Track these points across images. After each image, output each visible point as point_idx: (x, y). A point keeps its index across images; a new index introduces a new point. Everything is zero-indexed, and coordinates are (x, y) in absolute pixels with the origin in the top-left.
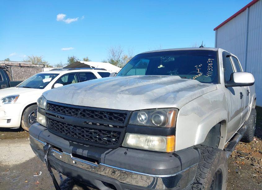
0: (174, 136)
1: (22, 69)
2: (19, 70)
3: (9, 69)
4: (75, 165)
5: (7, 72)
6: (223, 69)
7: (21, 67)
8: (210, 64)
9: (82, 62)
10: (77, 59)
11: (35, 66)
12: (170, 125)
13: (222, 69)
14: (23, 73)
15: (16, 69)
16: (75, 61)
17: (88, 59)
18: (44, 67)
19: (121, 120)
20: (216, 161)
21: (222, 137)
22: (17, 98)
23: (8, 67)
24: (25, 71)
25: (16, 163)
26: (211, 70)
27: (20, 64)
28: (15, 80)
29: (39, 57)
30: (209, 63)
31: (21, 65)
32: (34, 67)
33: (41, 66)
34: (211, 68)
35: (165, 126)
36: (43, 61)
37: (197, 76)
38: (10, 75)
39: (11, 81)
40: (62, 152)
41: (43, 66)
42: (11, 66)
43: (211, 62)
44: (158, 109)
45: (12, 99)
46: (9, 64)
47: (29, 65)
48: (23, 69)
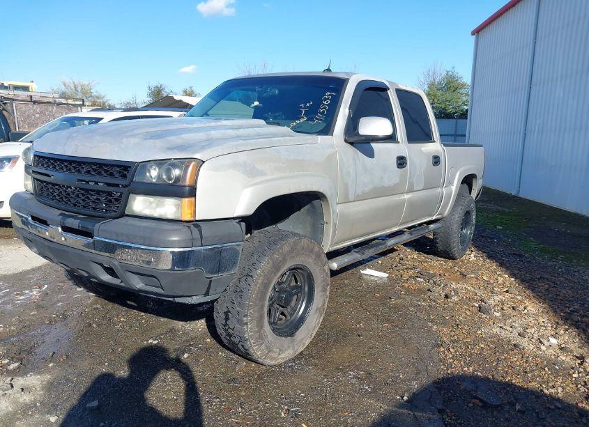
0: (193, 199)
1: (35, 106)
2: (29, 110)
3: (8, 107)
4: (65, 243)
5: (5, 113)
6: (347, 111)
7: (35, 102)
8: (325, 103)
9: (177, 98)
10: (169, 91)
11: (63, 101)
12: (188, 181)
13: (344, 112)
14: (37, 115)
15: (24, 108)
16: (165, 95)
17: (192, 91)
18: (83, 105)
19: (124, 176)
20: (286, 248)
21: (327, 223)
22: (15, 162)
23: (6, 103)
24: (41, 113)
25: (6, 273)
26: (324, 112)
27: (31, 96)
28: (21, 130)
29: (87, 83)
30: (325, 100)
31: (34, 99)
32: (61, 104)
33: (76, 103)
34: (325, 108)
35: (180, 183)
36: (94, 94)
37: (298, 122)
38: (11, 118)
39: (13, 131)
40: (48, 225)
41: (81, 103)
42: (13, 100)
43: (328, 99)
44: (175, 159)
45: (6, 163)
46: (9, 96)
47: (50, 100)
48: (38, 108)
